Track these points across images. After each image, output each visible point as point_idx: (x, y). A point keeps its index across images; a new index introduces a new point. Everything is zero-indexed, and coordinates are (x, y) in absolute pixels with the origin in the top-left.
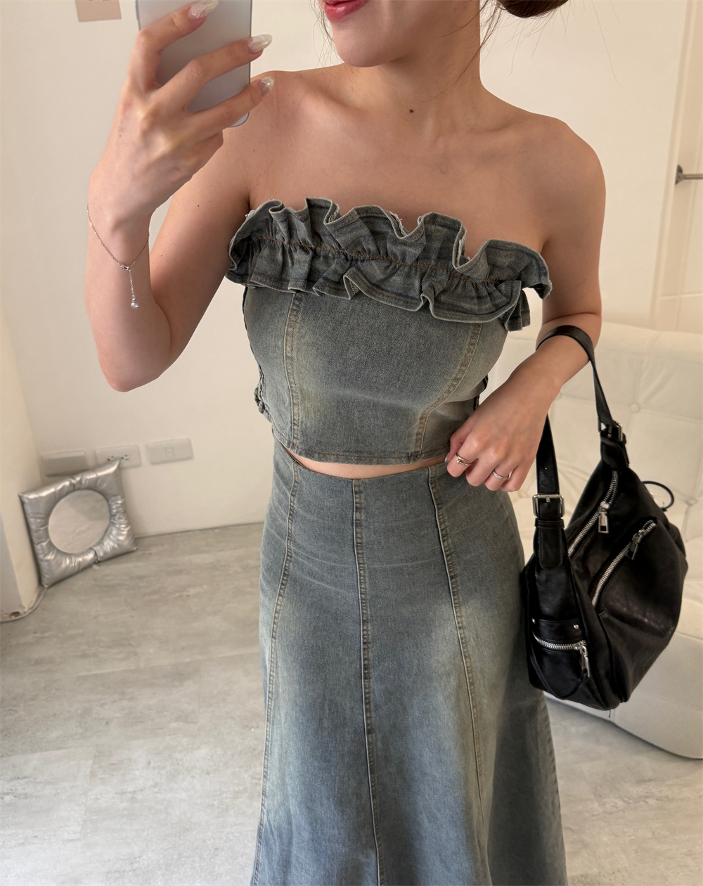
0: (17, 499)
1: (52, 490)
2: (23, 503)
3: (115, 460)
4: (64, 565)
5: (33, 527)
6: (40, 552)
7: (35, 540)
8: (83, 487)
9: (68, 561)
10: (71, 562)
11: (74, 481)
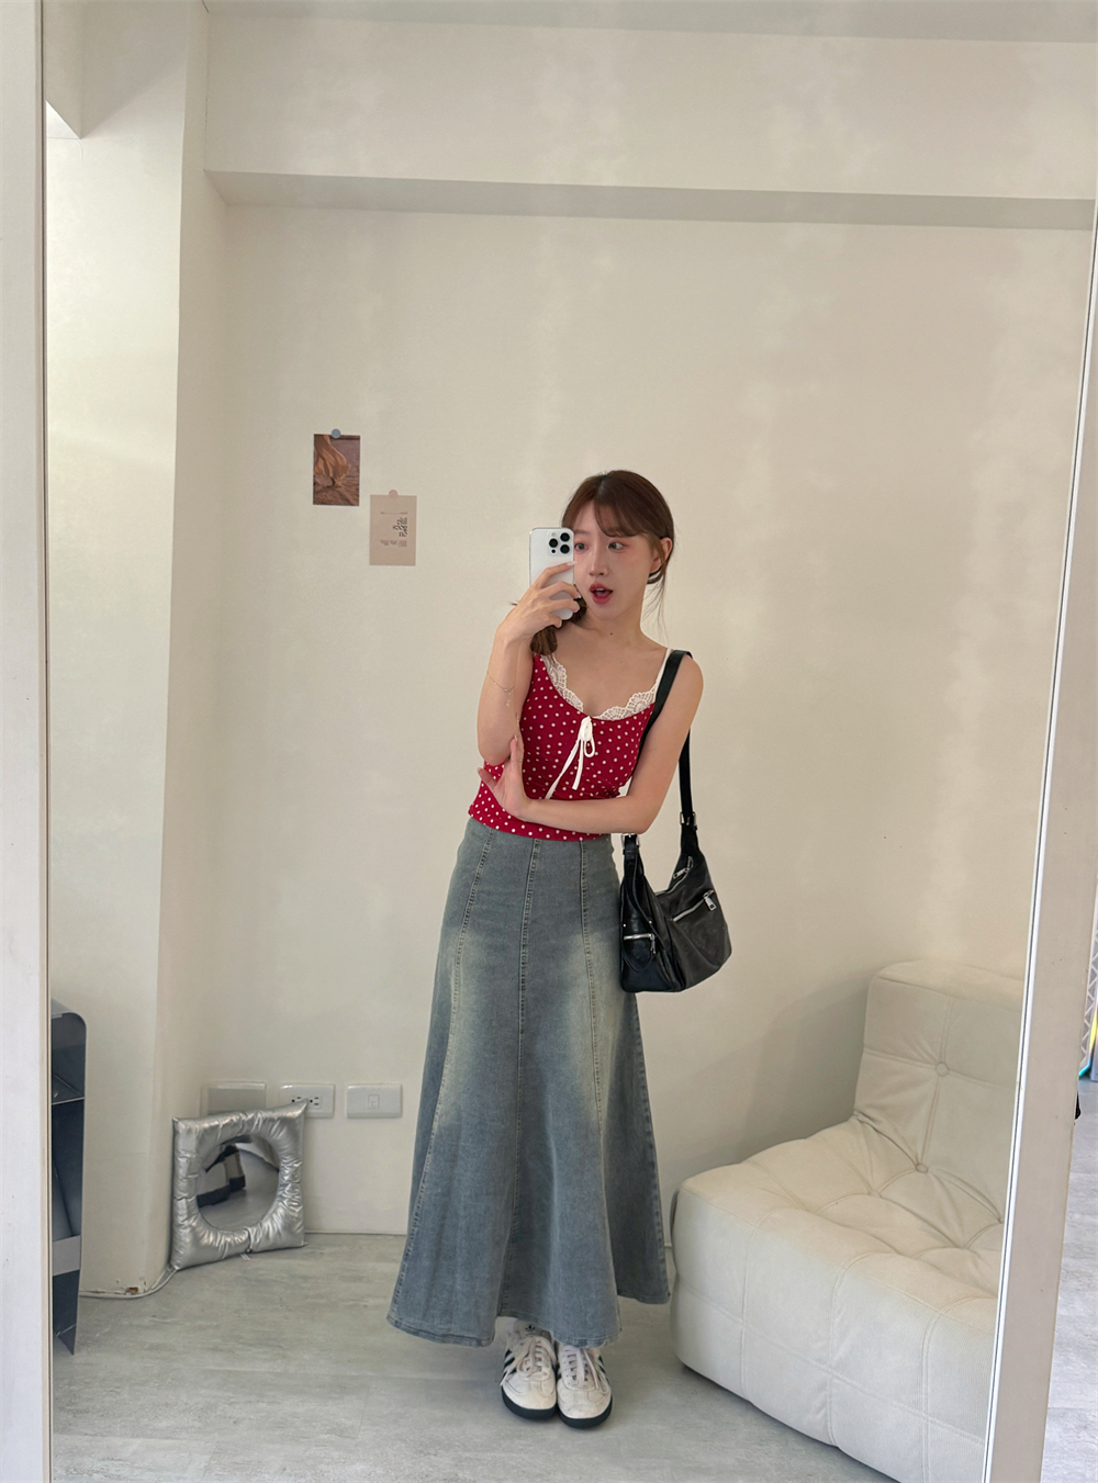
1: (217, 1123)
2: (175, 1133)
3: (303, 1101)
4: (205, 1241)
5: (182, 1172)
6: (180, 1212)
7: (180, 1193)
9: (211, 1239)
10: (216, 1239)
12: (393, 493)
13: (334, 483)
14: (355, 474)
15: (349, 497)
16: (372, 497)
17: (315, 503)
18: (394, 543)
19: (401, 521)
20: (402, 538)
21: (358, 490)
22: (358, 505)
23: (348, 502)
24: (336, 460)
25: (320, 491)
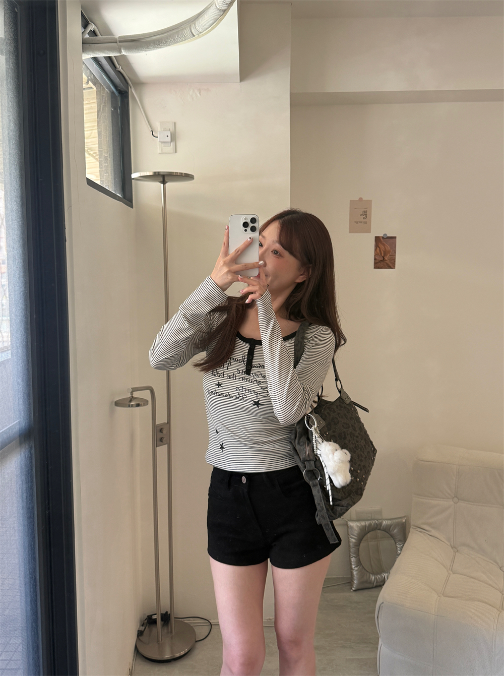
13: (384, 258)
15: (391, 265)
17: (375, 267)
21: (395, 261)
22: (395, 268)
23: (390, 267)
24: (385, 248)
25: (377, 263)
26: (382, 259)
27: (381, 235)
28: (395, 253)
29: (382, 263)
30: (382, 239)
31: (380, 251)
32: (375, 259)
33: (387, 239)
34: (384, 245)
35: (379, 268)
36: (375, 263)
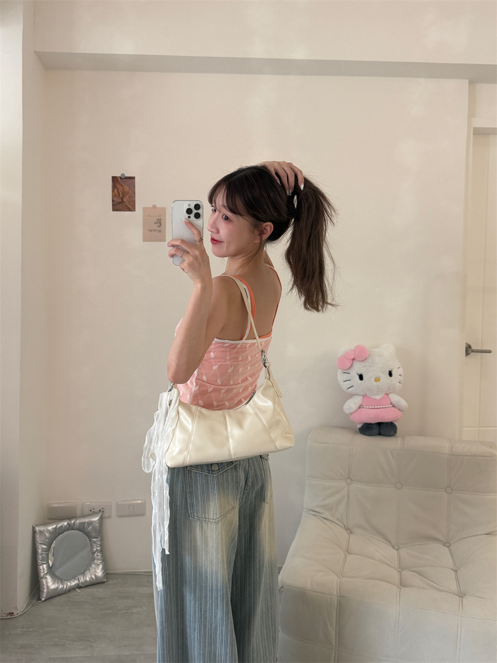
0: (31, 528)
1: (55, 526)
2: (34, 532)
3: (99, 512)
7: (39, 561)
8: (75, 527)
11: (69, 522)
12: (154, 207)
13: (122, 200)
14: (133, 196)
15: (131, 207)
16: (144, 208)
17: (114, 210)
18: (155, 231)
19: (158, 220)
20: (159, 228)
21: (134, 203)
22: (135, 211)
23: (129, 210)
24: (123, 189)
25: (116, 205)
26: (121, 201)
27: (118, 175)
28: (134, 194)
29: (121, 205)
30: (120, 180)
31: (118, 192)
32: (113, 201)
33: (125, 180)
34: (122, 185)
35: (117, 210)
36: (113, 205)
